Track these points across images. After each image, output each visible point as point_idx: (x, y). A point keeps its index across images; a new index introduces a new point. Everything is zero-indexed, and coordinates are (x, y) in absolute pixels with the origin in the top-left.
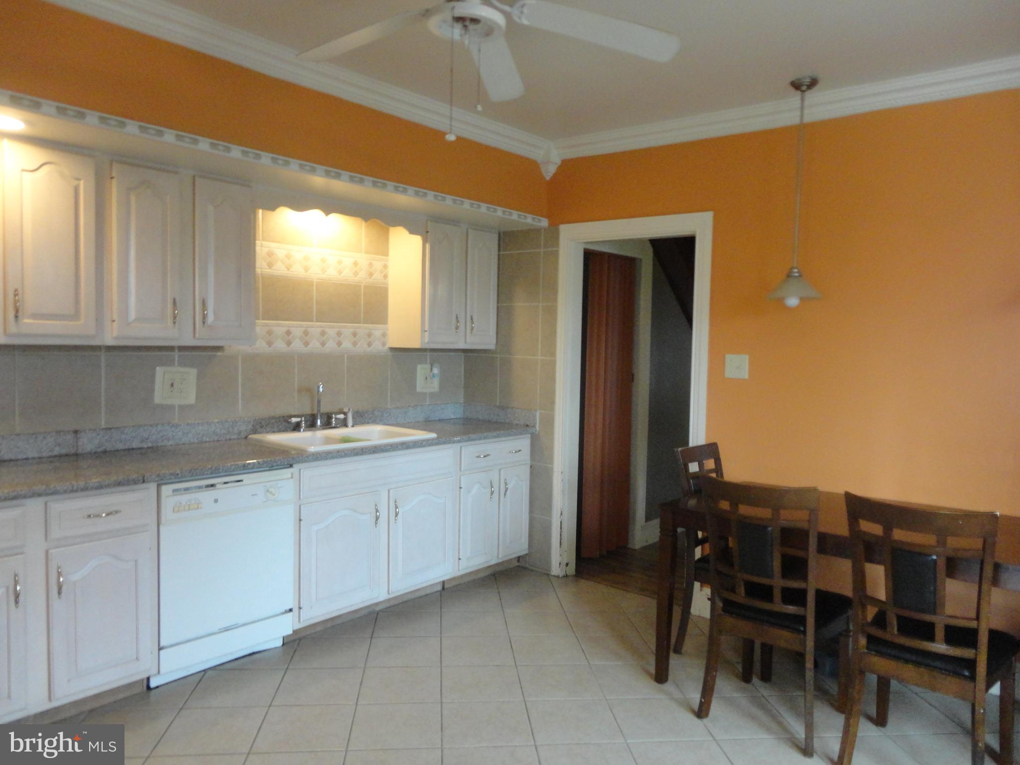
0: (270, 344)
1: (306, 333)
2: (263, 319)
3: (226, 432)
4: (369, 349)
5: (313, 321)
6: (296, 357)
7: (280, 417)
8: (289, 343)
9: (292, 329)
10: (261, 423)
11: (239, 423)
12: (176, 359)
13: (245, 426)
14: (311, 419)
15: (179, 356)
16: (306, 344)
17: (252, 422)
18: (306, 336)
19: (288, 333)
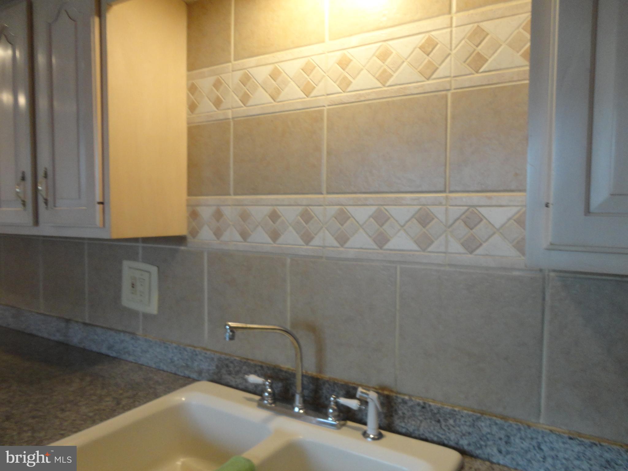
0: (244, 235)
1: (307, 217)
2: (236, 194)
3: (184, 364)
4: (468, 259)
5: (321, 193)
6: (289, 261)
7: (256, 365)
8: (275, 236)
9: (280, 210)
10: (227, 366)
11: (200, 357)
12: (140, 251)
13: (207, 364)
14: (312, 387)
15: (144, 248)
16: (308, 238)
17: (215, 360)
18: (307, 222)
19: (274, 216)
